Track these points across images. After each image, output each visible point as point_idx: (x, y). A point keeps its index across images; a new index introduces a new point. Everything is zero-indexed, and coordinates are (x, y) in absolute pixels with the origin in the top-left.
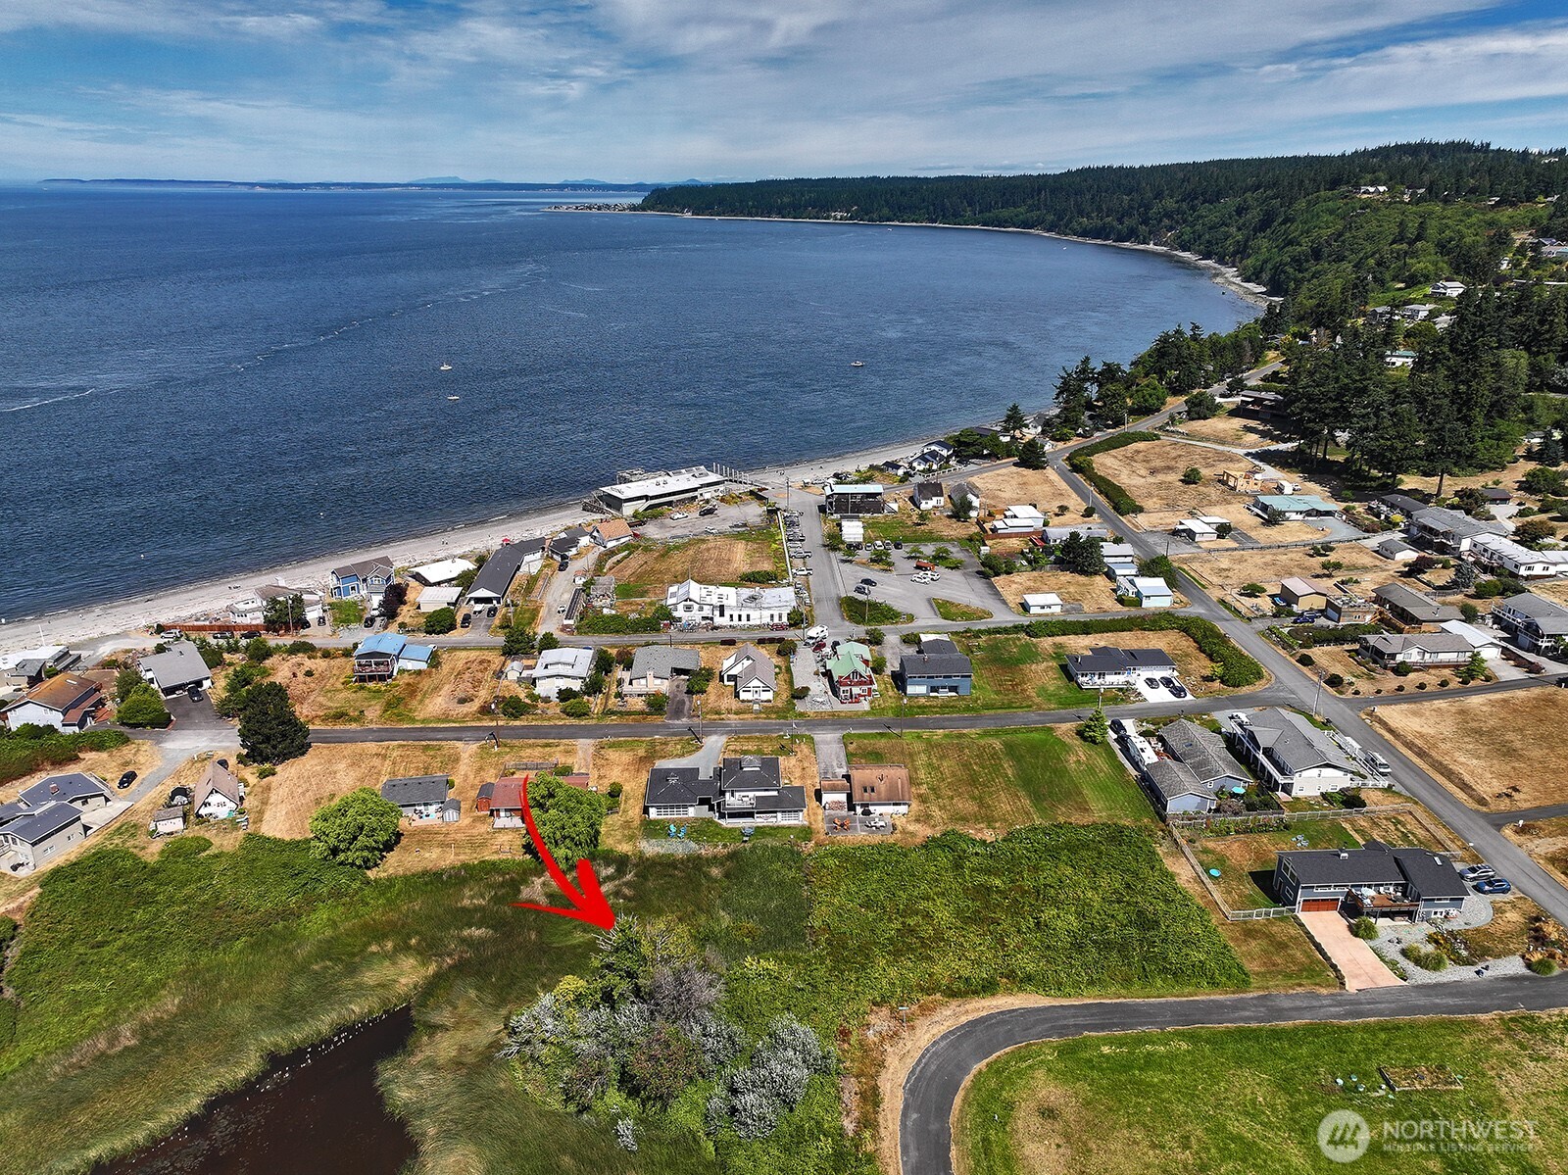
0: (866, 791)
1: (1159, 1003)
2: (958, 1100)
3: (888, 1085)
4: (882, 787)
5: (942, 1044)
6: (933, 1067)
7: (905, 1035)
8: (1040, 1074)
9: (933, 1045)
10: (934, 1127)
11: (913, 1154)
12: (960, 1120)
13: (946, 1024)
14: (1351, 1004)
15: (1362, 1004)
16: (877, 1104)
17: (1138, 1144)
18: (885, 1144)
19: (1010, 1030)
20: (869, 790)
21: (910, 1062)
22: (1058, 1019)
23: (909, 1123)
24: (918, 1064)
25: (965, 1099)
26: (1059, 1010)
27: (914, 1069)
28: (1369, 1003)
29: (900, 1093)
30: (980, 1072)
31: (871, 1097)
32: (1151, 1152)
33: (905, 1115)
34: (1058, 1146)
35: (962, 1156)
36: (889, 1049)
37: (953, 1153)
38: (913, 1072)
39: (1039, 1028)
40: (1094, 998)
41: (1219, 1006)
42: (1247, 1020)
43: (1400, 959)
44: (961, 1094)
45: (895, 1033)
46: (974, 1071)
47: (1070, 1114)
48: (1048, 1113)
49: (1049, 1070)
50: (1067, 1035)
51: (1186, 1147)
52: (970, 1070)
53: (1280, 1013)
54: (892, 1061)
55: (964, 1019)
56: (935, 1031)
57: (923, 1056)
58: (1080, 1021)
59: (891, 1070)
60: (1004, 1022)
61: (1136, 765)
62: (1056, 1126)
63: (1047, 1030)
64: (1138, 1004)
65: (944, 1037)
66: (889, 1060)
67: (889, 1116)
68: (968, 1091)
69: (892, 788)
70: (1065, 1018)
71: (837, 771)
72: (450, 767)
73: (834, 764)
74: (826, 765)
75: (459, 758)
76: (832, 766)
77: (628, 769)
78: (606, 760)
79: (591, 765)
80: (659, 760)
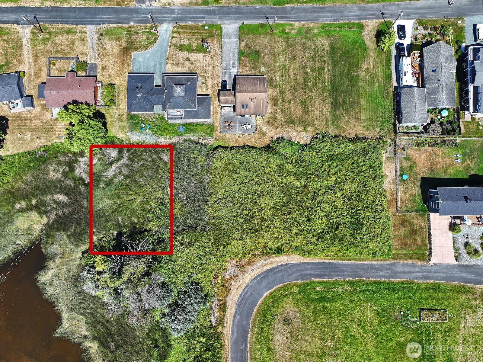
0: (243, 108)
1: (348, 264)
2: (255, 310)
3: (230, 302)
4: (252, 105)
5: (255, 281)
6: (249, 294)
7: (240, 276)
8: (289, 301)
9: (251, 282)
10: (245, 323)
11: (235, 334)
12: (254, 320)
13: (258, 270)
14: (427, 272)
15: (431, 272)
16: (225, 311)
17: (316, 338)
18: (226, 330)
19: (283, 275)
20: (245, 106)
21: (240, 290)
22: (303, 270)
23: (236, 321)
24: (243, 292)
25: (258, 309)
26: (306, 265)
27: (241, 294)
28: (435, 272)
29: (234, 306)
30: (266, 297)
31: (223, 307)
32: (319, 341)
33: (235, 317)
34: (287, 338)
35: (252, 337)
36: (233, 284)
37: (249, 335)
38: (240, 296)
39: (294, 275)
40: (322, 259)
41: (372, 267)
42: (380, 277)
43: (462, 247)
44: (257, 307)
45: (237, 275)
46: (264, 296)
47: (296, 321)
48: (287, 321)
49: (293, 299)
50: (305, 280)
51: (333, 340)
52: (263, 295)
53: (395, 274)
54: (233, 290)
55: (265, 268)
56: (252, 274)
57: (246, 287)
58: (313, 272)
59: (232, 294)
60: (281, 271)
61: (399, 79)
62: (289, 329)
63: (298, 276)
64: (340, 264)
65: (256, 278)
66: (232, 289)
67: (229, 317)
68: (260, 306)
69: (257, 106)
70: (307, 270)
71: (232, 71)
72: (19, 54)
73: (231, 63)
74: (226, 64)
75: (22, 44)
76: (230, 65)
77: (117, 62)
78: (105, 49)
79: (97, 55)
80: (134, 51)
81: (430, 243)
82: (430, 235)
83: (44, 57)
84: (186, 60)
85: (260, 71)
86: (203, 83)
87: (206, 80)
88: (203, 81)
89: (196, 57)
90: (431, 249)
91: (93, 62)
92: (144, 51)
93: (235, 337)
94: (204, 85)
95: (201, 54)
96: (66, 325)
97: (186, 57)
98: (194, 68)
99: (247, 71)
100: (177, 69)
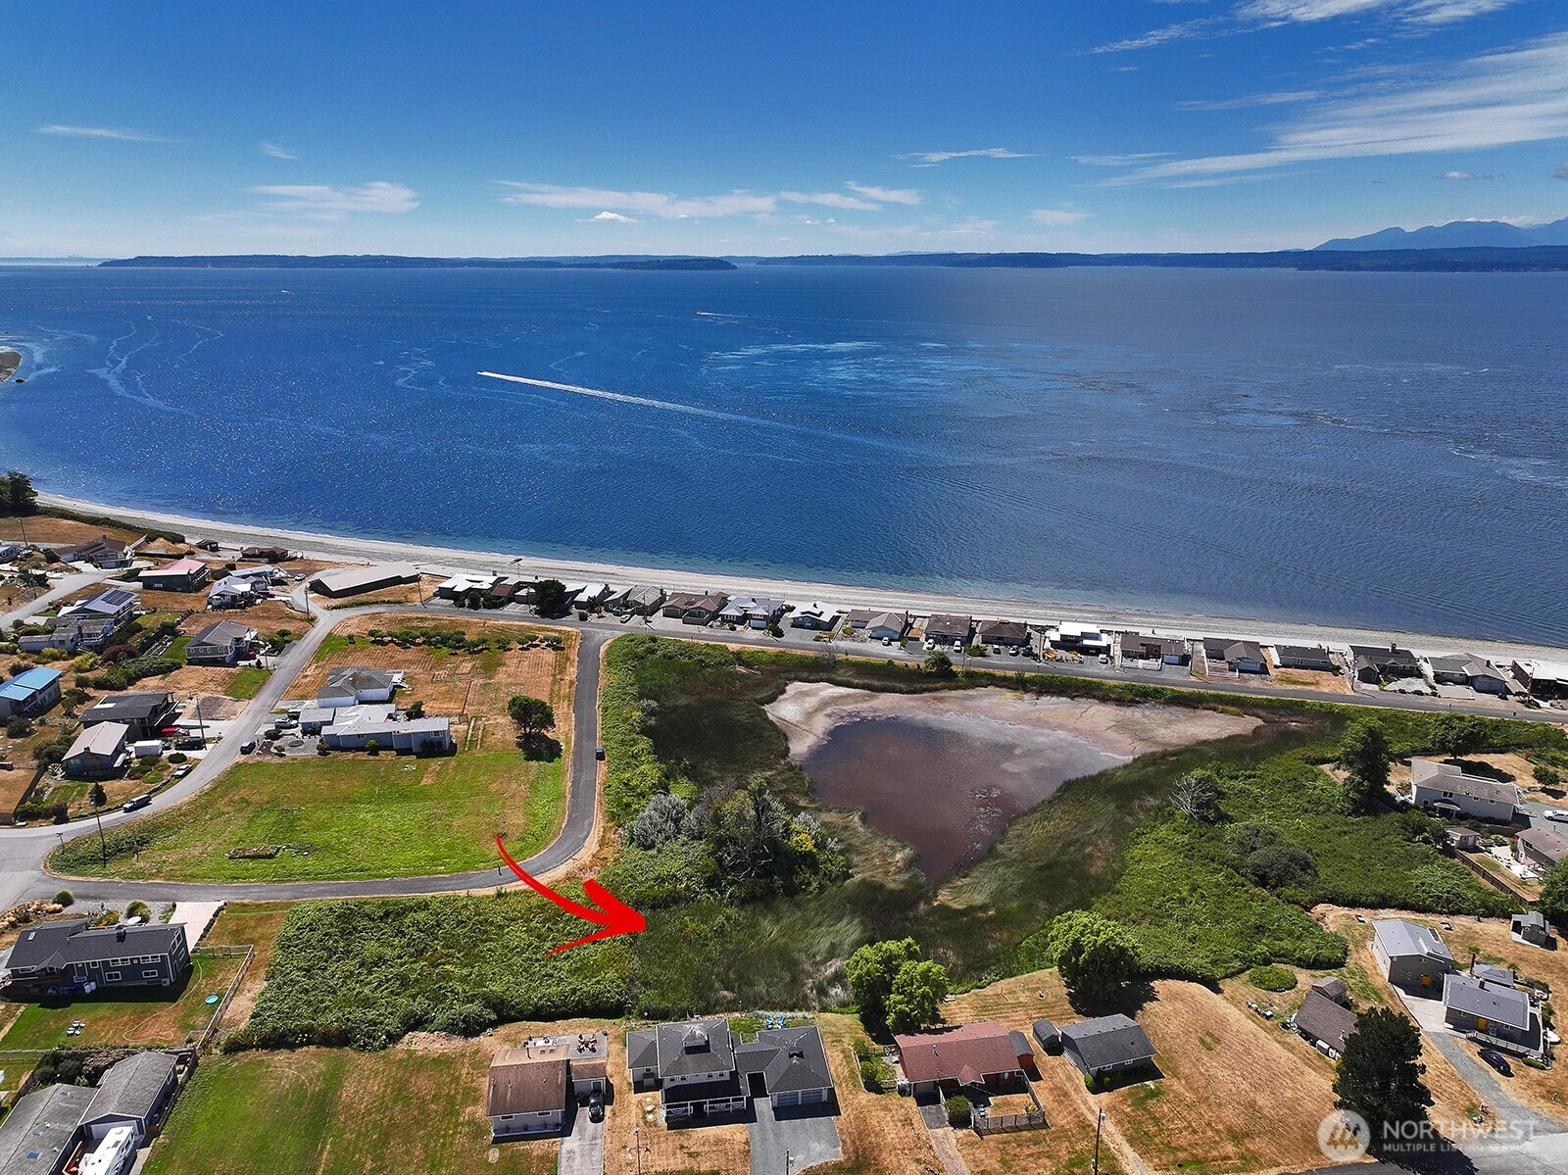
71: (578, 1143)
72: (1127, 1125)
73: (578, 1160)
74: (591, 1156)
75: (1131, 1146)
76: (582, 1156)
77: (877, 1135)
78: (918, 1161)
79: (934, 1145)
80: (841, 1162)
81: (212, 922)
82: (206, 930)
83: (1062, 1126)
84: (698, 1154)
85: (501, 1150)
86: (649, 1112)
87: (644, 1118)
88: (650, 1117)
89: (672, 1161)
90: (215, 915)
91: (940, 1132)
92: (814, 1164)
93: (587, 822)
94: (649, 1108)
95: (659, 1169)
96: (856, 819)
97: (699, 1158)
98: (675, 1138)
99: (537, 1147)
100: (719, 1132)
